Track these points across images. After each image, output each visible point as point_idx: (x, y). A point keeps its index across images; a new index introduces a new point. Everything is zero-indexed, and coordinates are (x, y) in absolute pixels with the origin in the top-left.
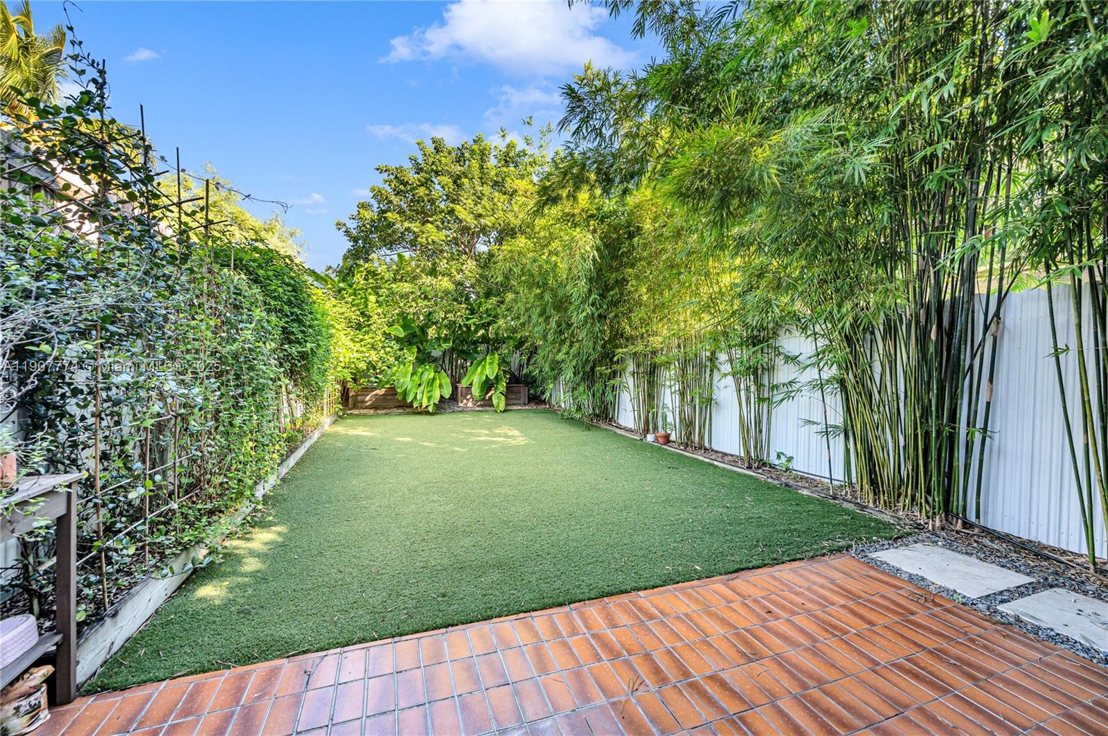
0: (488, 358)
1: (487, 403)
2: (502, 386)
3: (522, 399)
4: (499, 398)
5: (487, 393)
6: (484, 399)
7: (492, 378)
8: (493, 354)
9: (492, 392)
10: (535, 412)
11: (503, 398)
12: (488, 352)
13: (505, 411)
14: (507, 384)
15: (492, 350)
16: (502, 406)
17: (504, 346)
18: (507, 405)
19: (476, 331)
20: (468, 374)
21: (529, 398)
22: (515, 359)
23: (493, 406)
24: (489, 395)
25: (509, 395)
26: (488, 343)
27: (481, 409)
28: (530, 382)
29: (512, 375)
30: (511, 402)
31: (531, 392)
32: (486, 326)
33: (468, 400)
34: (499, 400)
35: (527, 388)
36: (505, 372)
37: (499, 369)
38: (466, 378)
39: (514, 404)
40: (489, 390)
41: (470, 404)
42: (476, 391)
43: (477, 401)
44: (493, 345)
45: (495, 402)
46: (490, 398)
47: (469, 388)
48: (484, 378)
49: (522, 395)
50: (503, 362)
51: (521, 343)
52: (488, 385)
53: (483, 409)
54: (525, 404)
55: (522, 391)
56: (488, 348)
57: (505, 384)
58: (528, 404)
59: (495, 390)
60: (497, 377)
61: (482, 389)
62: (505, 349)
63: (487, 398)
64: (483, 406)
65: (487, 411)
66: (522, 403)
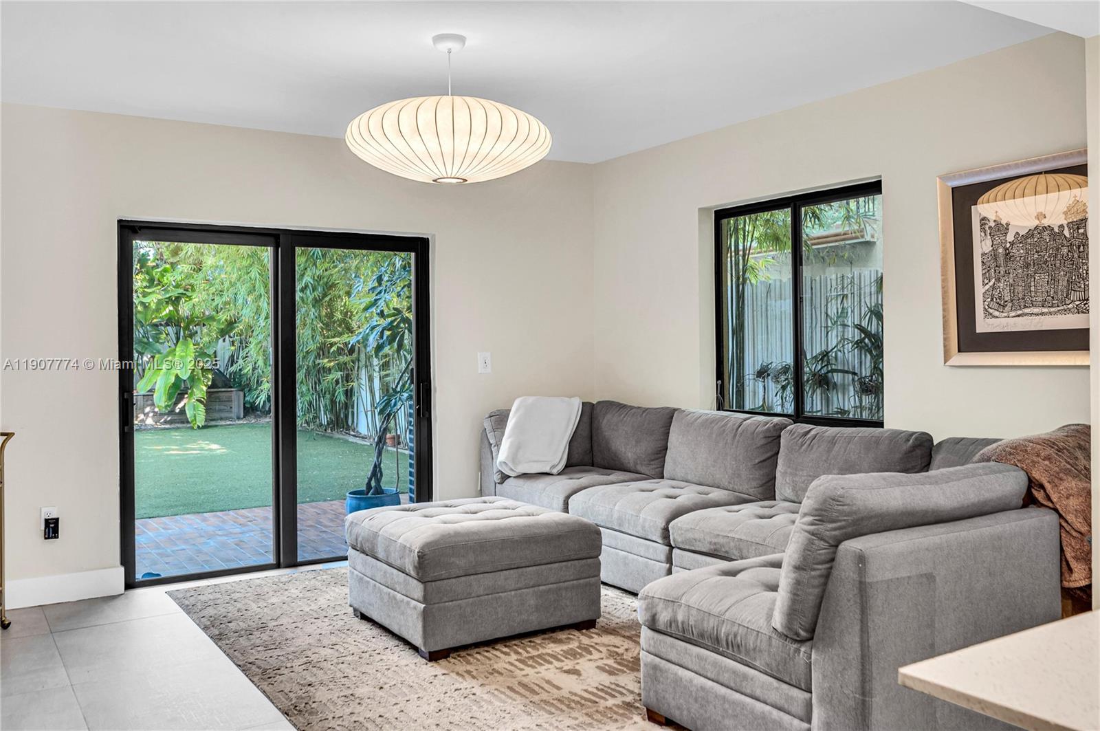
0: (177, 349)
1: (179, 419)
2: (201, 391)
3: (235, 409)
4: (195, 408)
5: (176, 404)
6: (172, 412)
7: (185, 378)
8: (186, 344)
9: (185, 401)
10: (252, 426)
11: (201, 407)
12: (178, 339)
13: (204, 427)
14: (209, 388)
15: (185, 337)
16: (201, 420)
17: (205, 330)
18: (207, 420)
19: (158, 310)
20: (148, 374)
22: (224, 348)
23: (188, 422)
24: (180, 405)
25: (212, 401)
26: (178, 326)
27: (167, 426)
29: (218, 374)
30: (217, 415)
31: (248, 399)
32: (175, 301)
33: (146, 415)
34: (193, 407)
35: (241, 394)
38: (144, 380)
39: (221, 419)
40: (181, 397)
41: (150, 421)
42: (161, 399)
43: (162, 415)
44: (187, 328)
45: (189, 414)
46: (183, 411)
47: (149, 395)
48: (173, 379)
49: (235, 405)
50: (201, 354)
51: (231, 324)
52: (179, 390)
53: (173, 426)
54: (239, 418)
55: (234, 395)
56: (177, 334)
57: (205, 389)
58: (244, 417)
59: (189, 398)
60: (192, 378)
61: (169, 398)
62: (205, 335)
63: (177, 411)
64: (171, 422)
65: (178, 428)
66: (233, 415)
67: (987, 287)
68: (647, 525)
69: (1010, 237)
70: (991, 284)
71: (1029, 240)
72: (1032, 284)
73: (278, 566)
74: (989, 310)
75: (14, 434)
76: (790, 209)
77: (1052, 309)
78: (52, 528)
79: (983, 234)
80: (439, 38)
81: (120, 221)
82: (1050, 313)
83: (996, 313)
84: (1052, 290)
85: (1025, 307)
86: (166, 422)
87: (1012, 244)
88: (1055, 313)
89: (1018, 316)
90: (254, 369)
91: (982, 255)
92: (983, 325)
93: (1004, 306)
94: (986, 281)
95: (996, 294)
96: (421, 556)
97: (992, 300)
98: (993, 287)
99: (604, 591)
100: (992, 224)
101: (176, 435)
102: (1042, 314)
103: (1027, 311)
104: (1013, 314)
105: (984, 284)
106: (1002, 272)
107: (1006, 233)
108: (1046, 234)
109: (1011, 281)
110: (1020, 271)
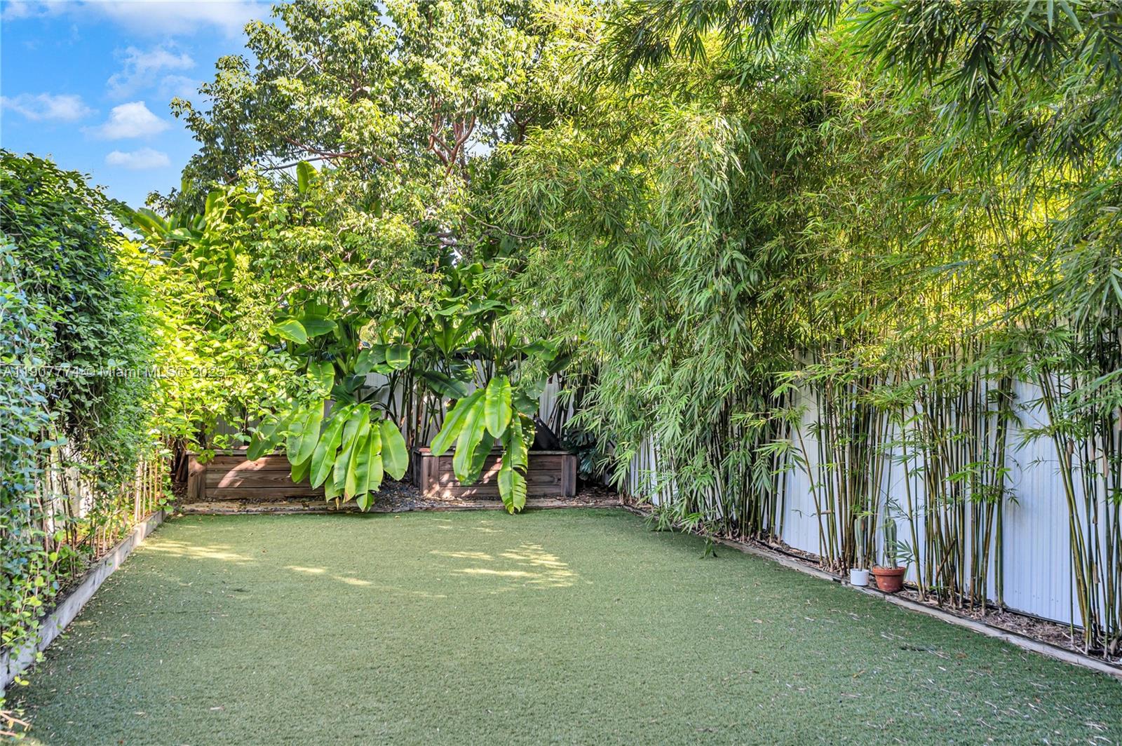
0: (488, 392)
1: (485, 492)
2: (520, 454)
3: (565, 482)
4: (512, 482)
5: (485, 470)
6: (478, 483)
7: (498, 435)
8: (500, 383)
9: (497, 468)
10: (590, 513)
11: (521, 481)
12: (489, 379)
13: (526, 510)
14: (531, 449)
15: (498, 374)
16: (519, 501)
17: (525, 365)
18: (528, 495)
19: (464, 332)
20: (446, 426)
21: (578, 481)
22: (548, 395)
23: (499, 499)
24: (492, 474)
27: (472, 506)
28: (582, 445)
29: (543, 429)
30: (540, 491)
31: (584, 467)
32: (485, 320)
33: (443, 485)
34: (512, 487)
35: (574, 460)
36: (525, 423)
37: (514, 417)
38: (440, 435)
39: (545, 496)
40: (490, 461)
41: (448, 495)
42: (462, 465)
43: (464, 487)
44: (500, 362)
45: (503, 490)
46: (493, 482)
47: (447, 459)
48: (480, 436)
49: (564, 475)
50: (523, 398)
51: (563, 356)
52: (490, 452)
53: (478, 506)
54: (569, 496)
55: (563, 461)
56: (489, 369)
57: (526, 451)
58: (577, 495)
59: (505, 463)
60: (509, 434)
61: (476, 461)
62: (525, 372)
63: (485, 481)
64: (477, 499)
65: (485, 510)
66: (563, 492)
86: (470, 498)
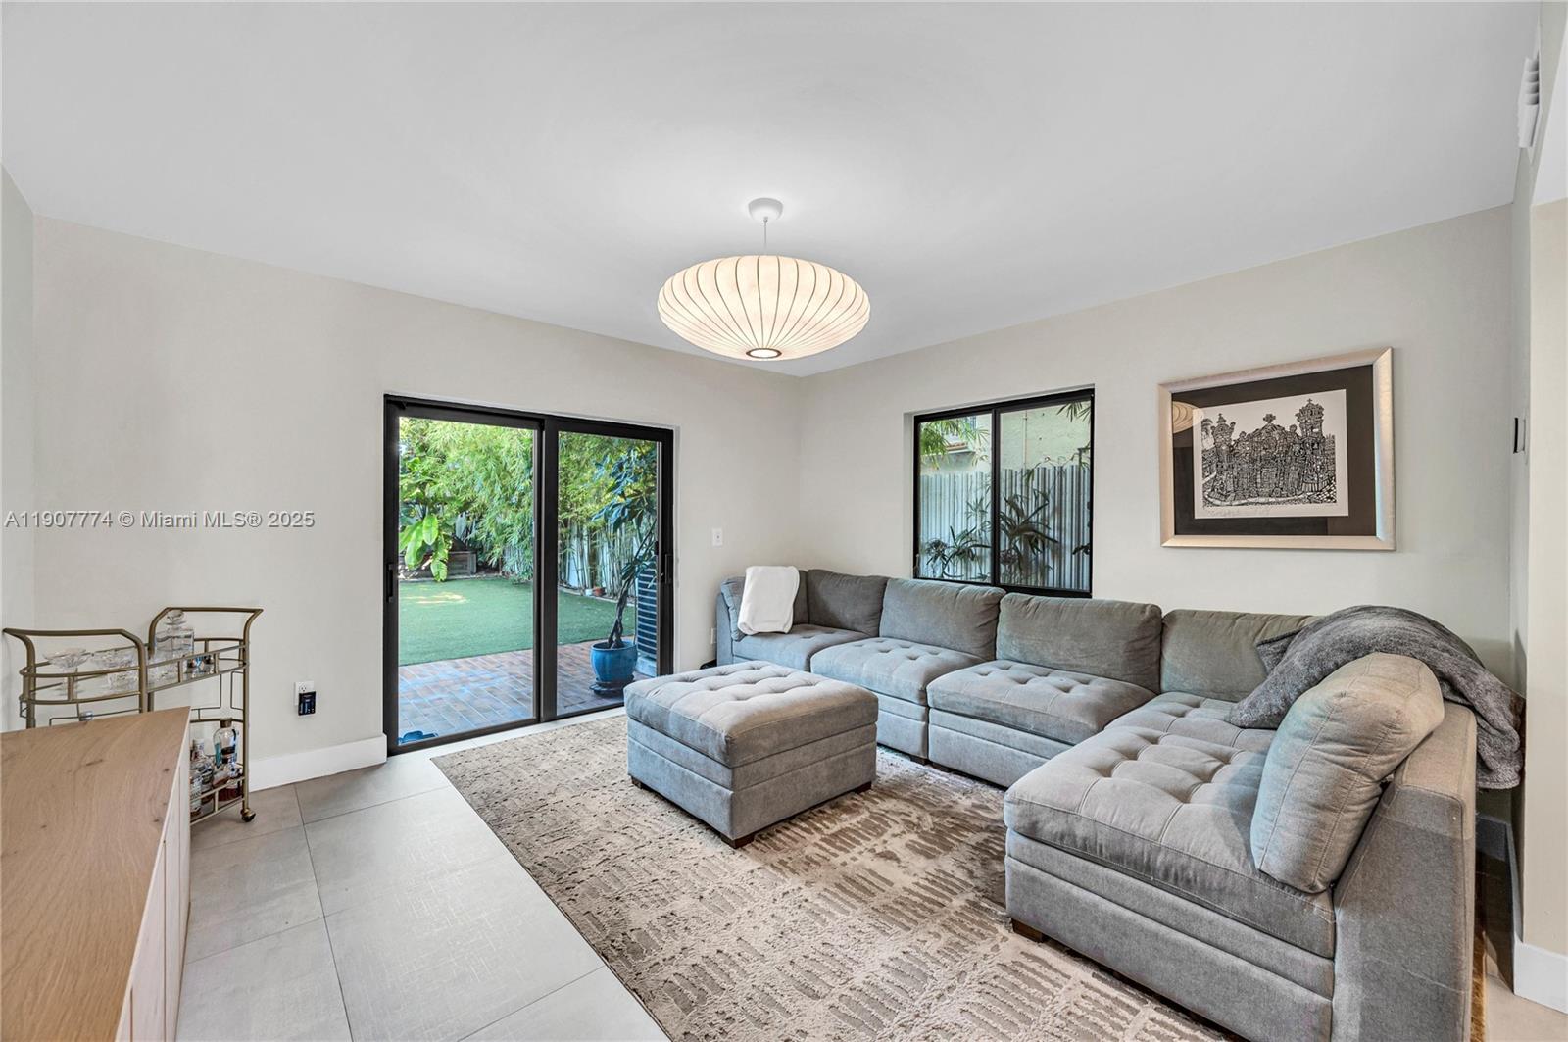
0: (424, 522)
1: (426, 574)
2: (443, 553)
3: (470, 568)
4: (438, 566)
5: (423, 562)
6: (419, 569)
7: (430, 544)
8: (431, 518)
9: (430, 561)
10: (485, 580)
11: (444, 565)
12: (424, 515)
13: (446, 581)
14: (450, 551)
15: (430, 513)
16: (443, 575)
17: (446, 507)
18: (448, 575)
21: (477, 565)
22: (461, 522)
23: (432, 577)
24: (427, 564)
25: (454, 563)
26: (426, 504)
27: (416, 580)
28: (478, 548)
29: (457, 540)
30: (456, 572)
31: (480, 559)
32: (422, 486)
35: (474, 555)
36: (446, 537)
37: (439, 534)
39: (459, 574)
40: (427, 557)
41: (402, 576)
42: (410, 559)
43: (411, 571)
44: (431, 506)
45: (434, 571)
46: (428, 568)
47: (401, 556)
48: (420, 544)
49: (470, 563)
50: (444, 526)
51: (467, 504)
52: (426, 553)
53: (420, 580)
54: (473, 574)
55: (470, 558)
56: (424, 511)
57: (446, 551)
58: (477, 572)
59: (434, 558)
60: (437, 543)
61: (418, 558)
62: (446, 511)
63: (424, 568)
64: (417, 577)
65: (424, 582)
66: (469, 572)
67: (1208, 479)
68: (901, 686)
69: (1235, 436)
70: (1213, 476)
71: (1256, 439)
72: (1259, 477)
73: (537, 721)
74: (1211, 500)
75: (262, 610)
76: (990, 415)
77: (1280, 499)
78: (307, 703)
79: (1204, 433)
80: (755, 204)
81: (386, 396)
82: (1279, 503)
83: (1218, 502)
84: (1281, 483)
85: (1250, 496)
86: (414, 577)
87: (1237, 442)
88: (1284, 502)
89: (1242, 504)
90: (488, 536)
91: (1203, 451)
92: (1201, 511)
93: (1226, 497)
94: (1207, 474)
95: (1218, 485)
96: (730, 741)
97: (1213, 490)
98: (1215, 478)
99: (879, 751)
100: (1216, 425)
101: (423, 588)
102: (1269, 503)
103: (1251, 500)
104: (1237, 503)
105: (1204, 477)
106: (1225, 467)
107: (1231, 433)
108: (1276, 434)
109: (1235, 474)
110: (1245, 465)
